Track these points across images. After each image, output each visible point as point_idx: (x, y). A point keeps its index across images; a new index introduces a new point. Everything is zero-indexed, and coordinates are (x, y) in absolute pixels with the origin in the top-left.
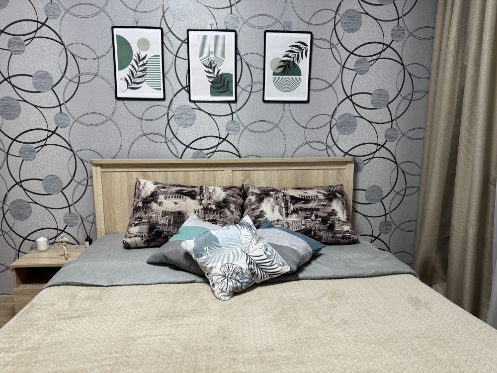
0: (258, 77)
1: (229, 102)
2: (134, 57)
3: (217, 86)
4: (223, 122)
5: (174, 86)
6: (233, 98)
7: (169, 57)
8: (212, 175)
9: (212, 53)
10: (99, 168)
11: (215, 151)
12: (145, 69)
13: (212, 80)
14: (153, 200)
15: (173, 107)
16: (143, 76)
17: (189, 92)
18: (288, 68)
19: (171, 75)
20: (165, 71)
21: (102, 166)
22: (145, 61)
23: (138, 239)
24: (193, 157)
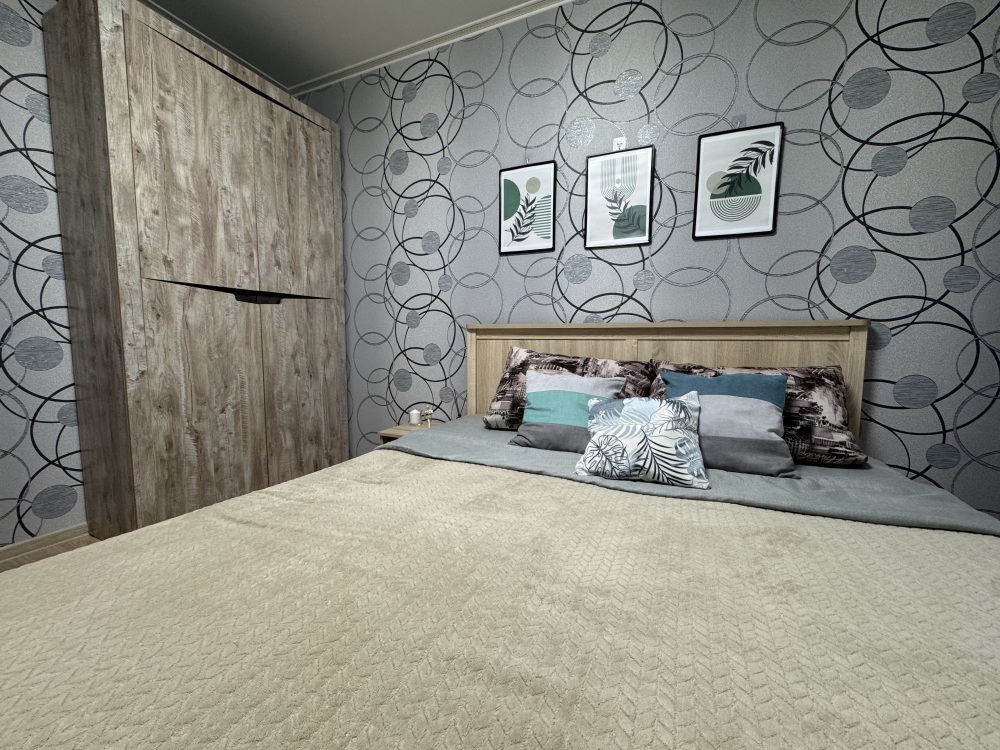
0: (686, 203)
1: (639, 245)
2: (522, 203)
3: (622, 224)
4: (628, 273)
5: (566, 230)
6: (645, 239)
7: (562, 196)
8: (607, 346)
9: (618, 181)
10: (474, 335)
11: (616, 314)
12: (533, 215)
13: (616, 217)
14: (521, 371)
15: (564, 259)
16: (531, 224)
17: (585, 237)
18: (739, 184)
19: (563, 219)
20: (557, 214)
21: (477, 331)
22: (533, 206)
23: (499, 417)
24: (586, 321)
